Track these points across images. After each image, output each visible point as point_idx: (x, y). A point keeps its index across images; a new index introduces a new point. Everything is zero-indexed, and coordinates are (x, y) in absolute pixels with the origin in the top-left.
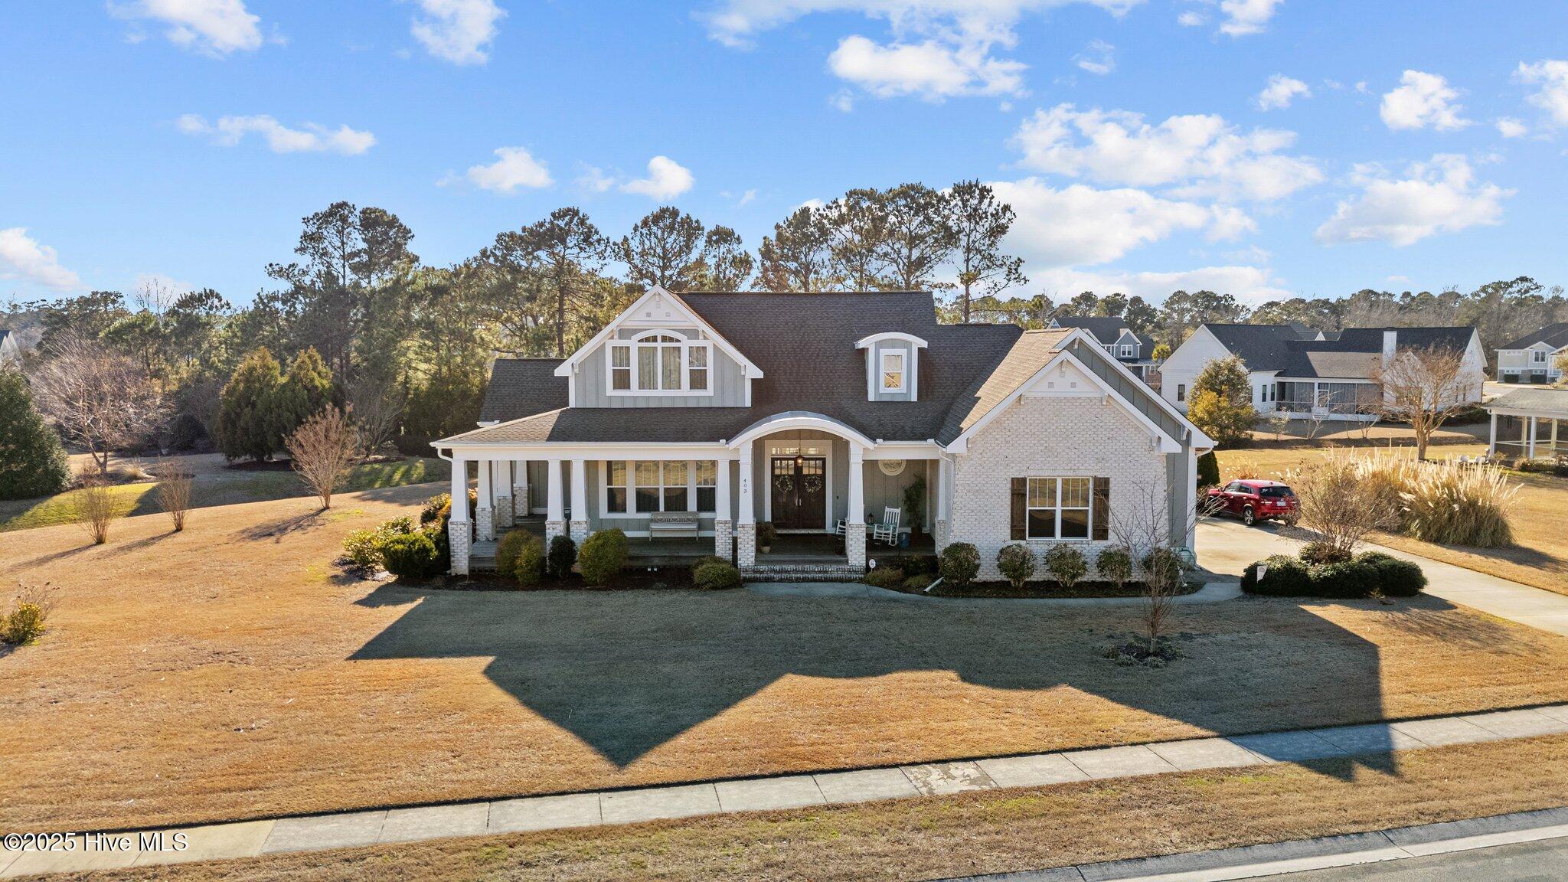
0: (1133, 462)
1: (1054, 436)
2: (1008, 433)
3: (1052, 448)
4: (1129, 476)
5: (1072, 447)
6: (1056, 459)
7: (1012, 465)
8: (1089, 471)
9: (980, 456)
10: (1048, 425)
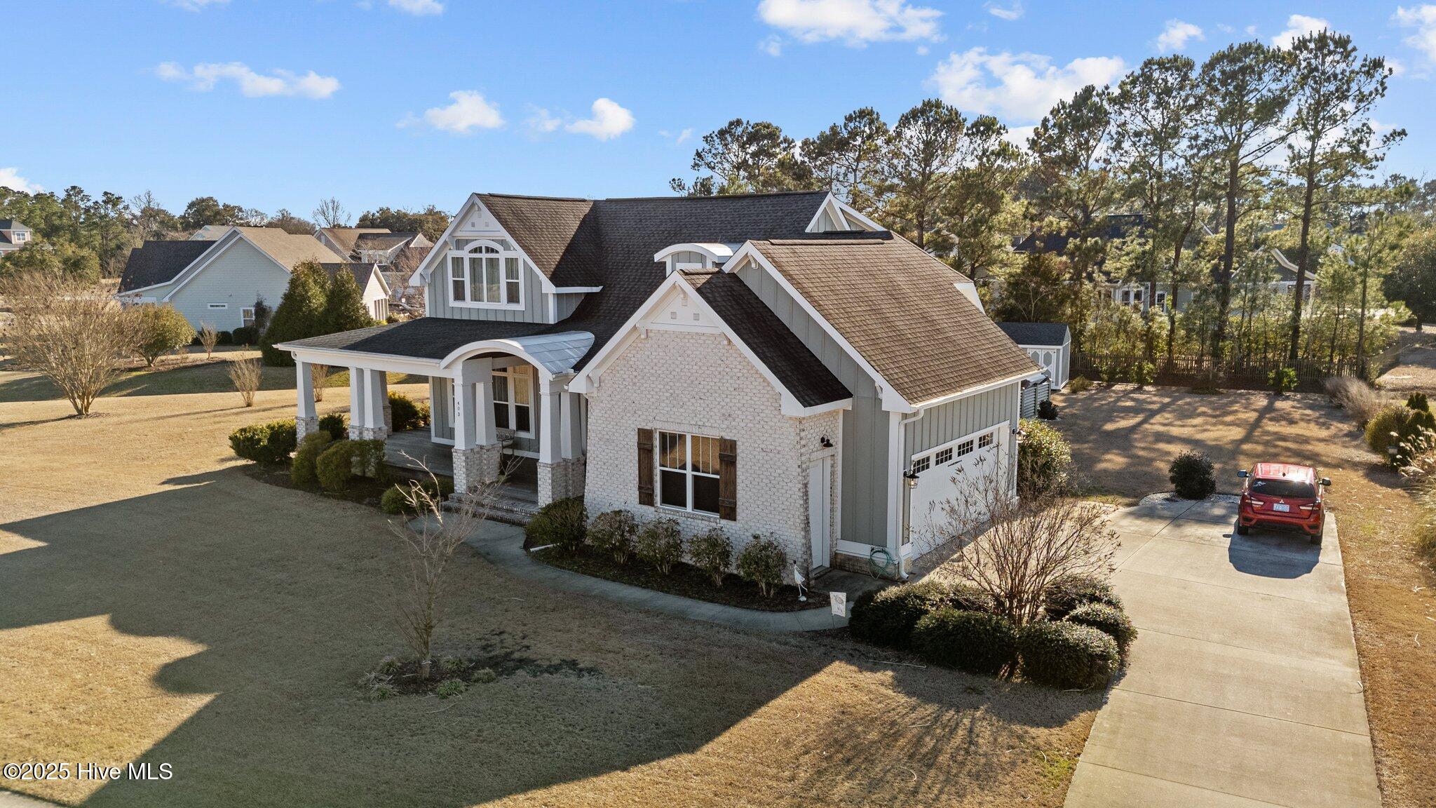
0: (762, 423)
1: (678, 381)
2: (635, 373)
3: (678, 395)
4: (759, 442)
5: (697, 397)
6: (682, 410)
7: (640, 413)
8: (716, 430)
9: (609, 399)
10: (673, 366)
